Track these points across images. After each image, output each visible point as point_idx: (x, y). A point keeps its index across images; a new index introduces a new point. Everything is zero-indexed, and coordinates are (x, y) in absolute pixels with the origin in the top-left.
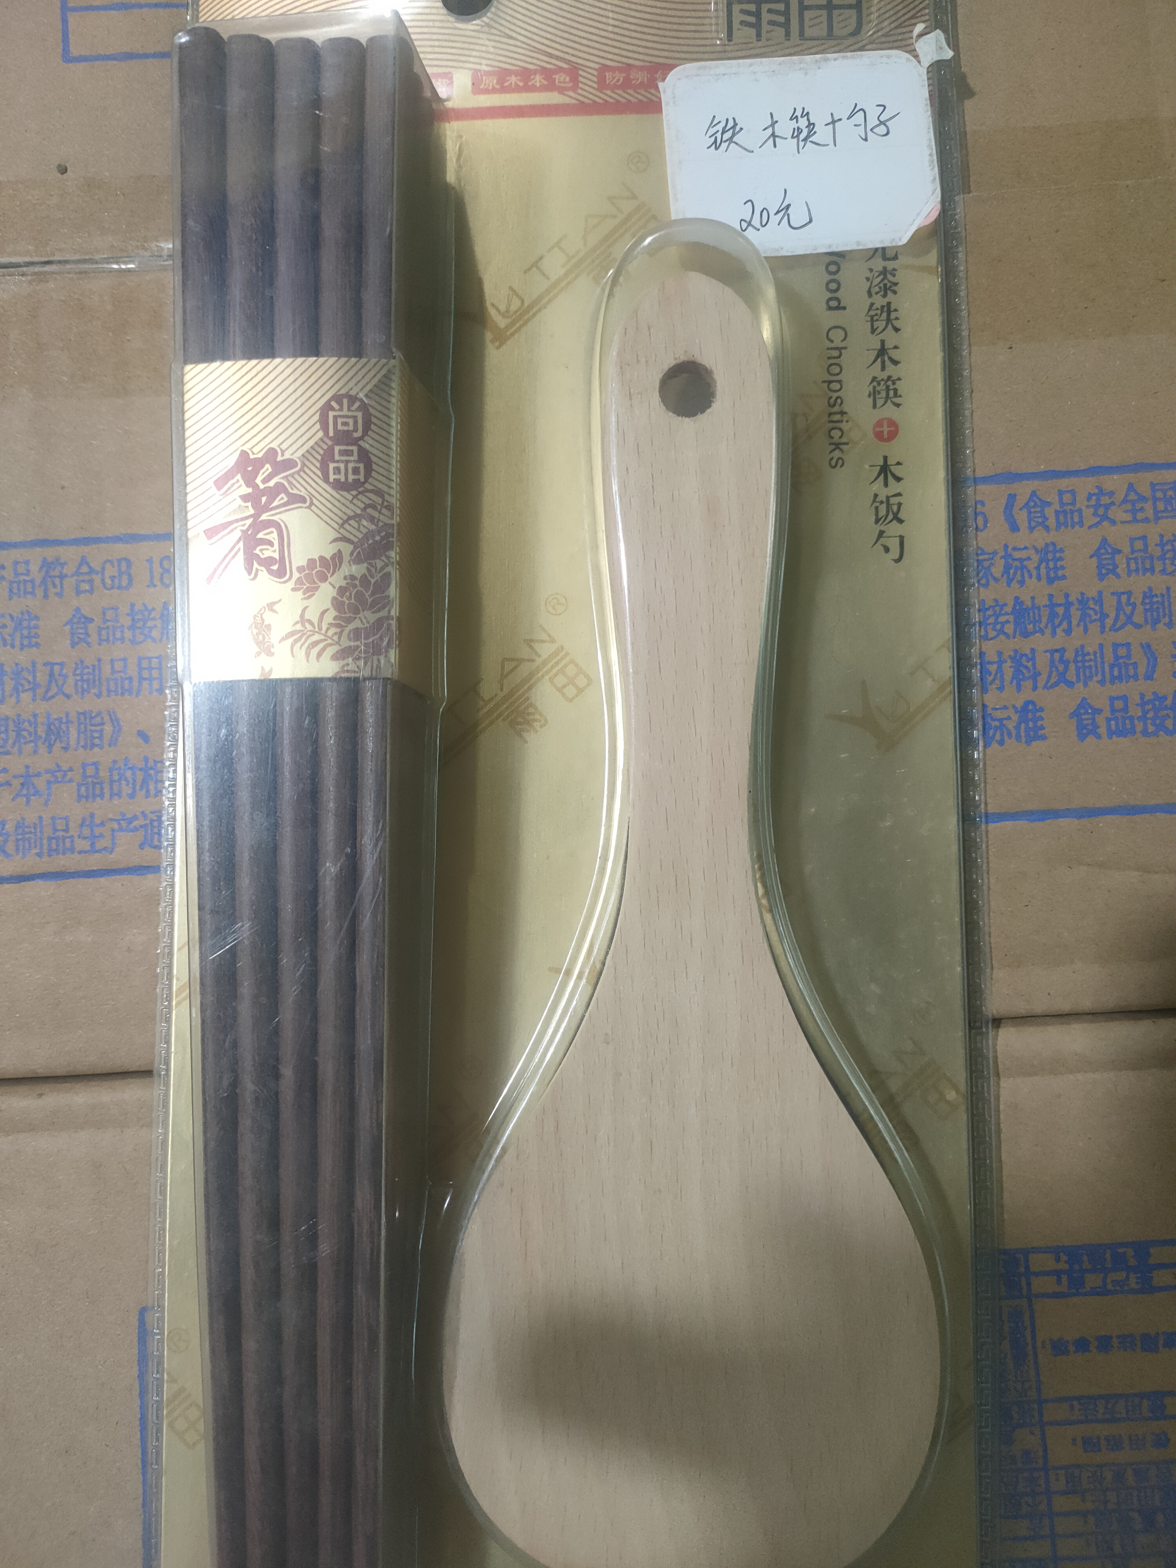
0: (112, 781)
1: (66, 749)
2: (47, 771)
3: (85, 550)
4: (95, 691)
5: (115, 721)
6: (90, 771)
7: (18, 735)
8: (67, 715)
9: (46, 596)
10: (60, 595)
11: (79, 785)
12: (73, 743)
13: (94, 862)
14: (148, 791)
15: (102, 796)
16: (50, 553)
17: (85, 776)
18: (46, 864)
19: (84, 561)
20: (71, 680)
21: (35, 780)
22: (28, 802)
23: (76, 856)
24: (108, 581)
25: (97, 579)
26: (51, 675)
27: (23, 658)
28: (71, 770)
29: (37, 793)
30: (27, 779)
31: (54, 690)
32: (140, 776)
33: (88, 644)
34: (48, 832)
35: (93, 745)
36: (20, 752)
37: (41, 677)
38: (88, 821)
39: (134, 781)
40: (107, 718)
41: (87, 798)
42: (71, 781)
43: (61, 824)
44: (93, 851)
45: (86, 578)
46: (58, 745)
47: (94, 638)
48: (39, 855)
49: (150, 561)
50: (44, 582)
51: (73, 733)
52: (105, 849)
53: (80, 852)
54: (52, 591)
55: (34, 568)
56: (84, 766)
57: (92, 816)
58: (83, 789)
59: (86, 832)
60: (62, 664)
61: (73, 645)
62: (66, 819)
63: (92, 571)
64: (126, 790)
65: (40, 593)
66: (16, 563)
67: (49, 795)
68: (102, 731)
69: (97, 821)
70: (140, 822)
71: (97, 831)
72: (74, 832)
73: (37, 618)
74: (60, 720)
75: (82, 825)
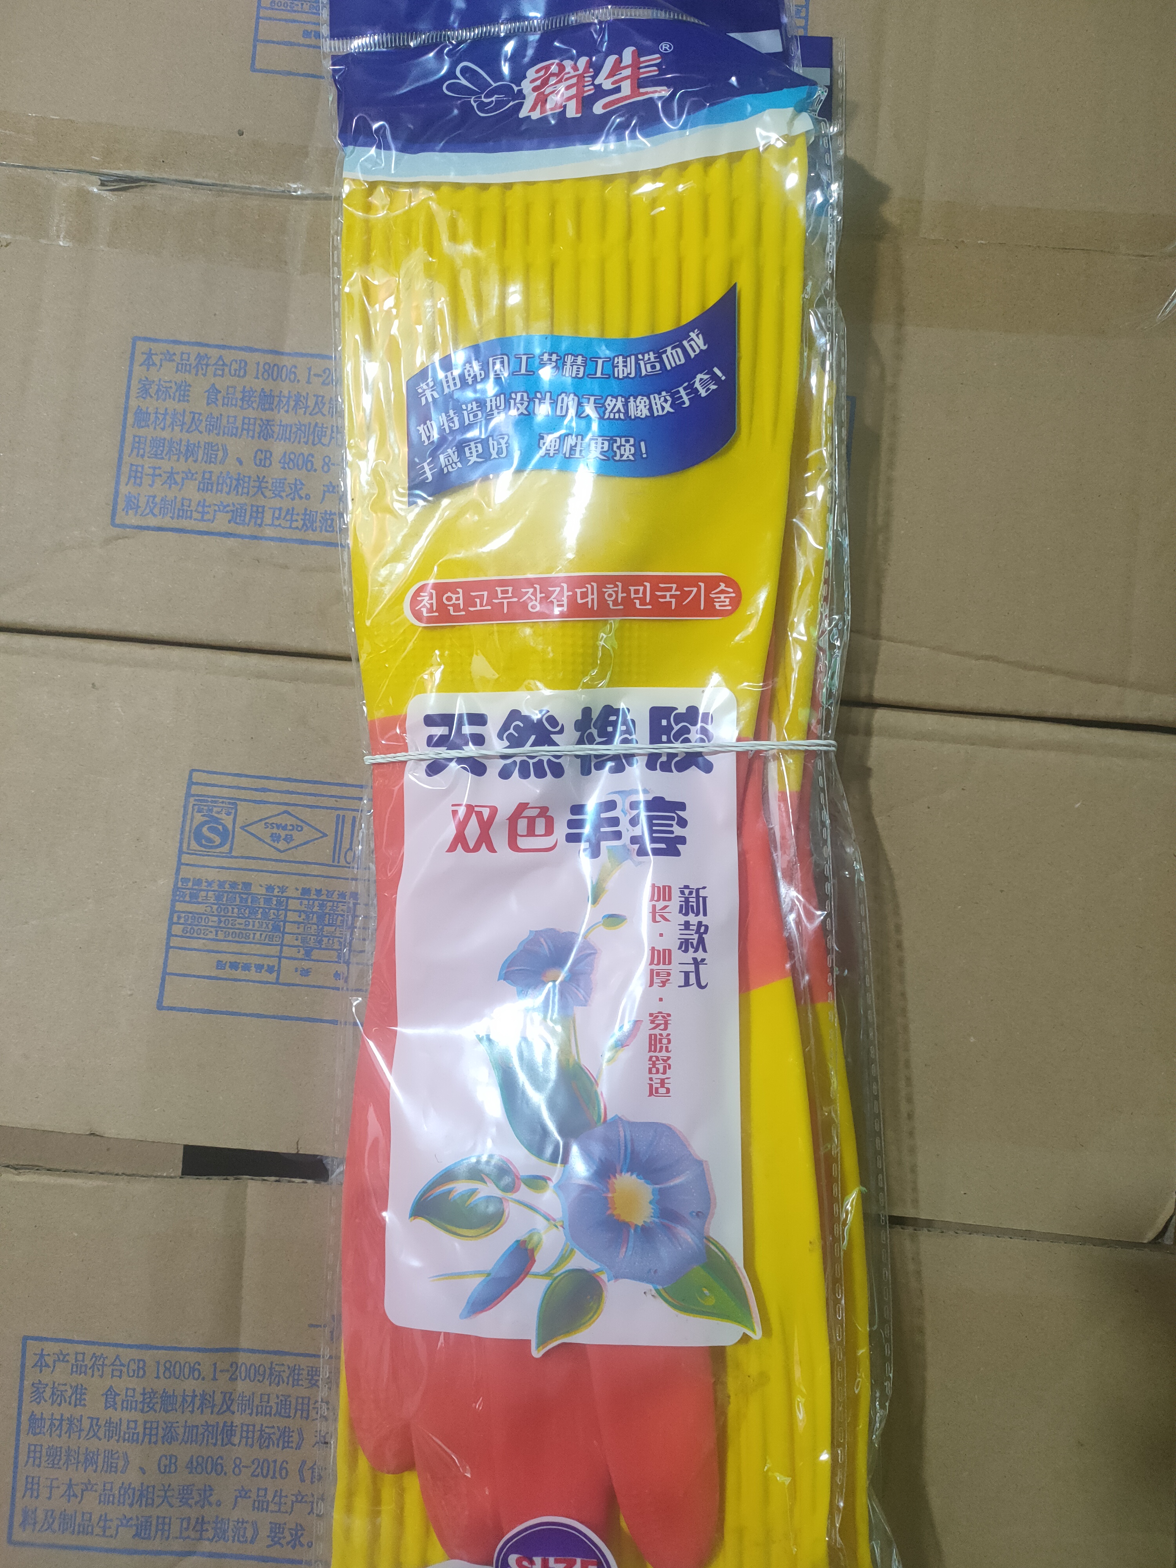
0: (218, 484)
1: (195, 461)
2: (183, 472)
3: (223, 352)
4: (215, 432)
5: (225, 450)
6: (207, 476)
7: (170, 450)
8: (199, 442)
9: (196, 375)
10: (205, 375)
11: (200, 483)
12: (200, 458)
13: (202, 526)
14: (238, 492)
15: (211, 490)
16: (203, 350)
17: (203, 478)
18: (175, 524)
19: (221, 358)
20: (204, 424)
21: (176, 476)
22: (170, 487)
23: (193, 522)
24: (233, 372)
25: (227, 370)
26: (193, 418)
27: (179, 407)
28: (197, 473)
29: (176, 483)
30: (171, 474)
31: (194, 427)
32: (234, 483)
33: (217, 405)
34: (179, 505)
35: (211, 462)
36: (169, 460)
37: (188, 419)
38: (202, 504)
39: (231, 487)
40: (220, 447)
41: (203, 490)
42: (196, 479)
43: (186, 503)
44: (202, 520)
45: (221, 367)
46: (191, 459)
47: (220, 402)
48: (172, 518)
49: (258, 364)
50: (197, 366)
51: (201, 452)
52: (209, 520)
53: (195, 519)
54: (200, 372)
55: (192, 358)
56: (204, 473)
57: (205, 500)
58: (202, 485)
59: (200, 509)
60: (200, 414)
61: (208, 404)
62: (190, 500)
63: (224, 364)
64: (226, 489)
65: (194, 371)
66: (183, 353)
67: (182, 485)
68: (216, 455)
69: (207, 504)
70: (231, 508)
71: (206, 509)
72: (193, 508)
73: (190, 385)
74: (194, 445)
75: (198, 505)
